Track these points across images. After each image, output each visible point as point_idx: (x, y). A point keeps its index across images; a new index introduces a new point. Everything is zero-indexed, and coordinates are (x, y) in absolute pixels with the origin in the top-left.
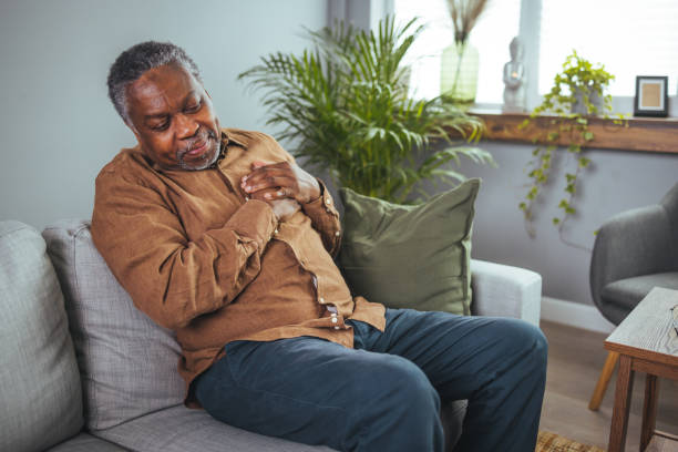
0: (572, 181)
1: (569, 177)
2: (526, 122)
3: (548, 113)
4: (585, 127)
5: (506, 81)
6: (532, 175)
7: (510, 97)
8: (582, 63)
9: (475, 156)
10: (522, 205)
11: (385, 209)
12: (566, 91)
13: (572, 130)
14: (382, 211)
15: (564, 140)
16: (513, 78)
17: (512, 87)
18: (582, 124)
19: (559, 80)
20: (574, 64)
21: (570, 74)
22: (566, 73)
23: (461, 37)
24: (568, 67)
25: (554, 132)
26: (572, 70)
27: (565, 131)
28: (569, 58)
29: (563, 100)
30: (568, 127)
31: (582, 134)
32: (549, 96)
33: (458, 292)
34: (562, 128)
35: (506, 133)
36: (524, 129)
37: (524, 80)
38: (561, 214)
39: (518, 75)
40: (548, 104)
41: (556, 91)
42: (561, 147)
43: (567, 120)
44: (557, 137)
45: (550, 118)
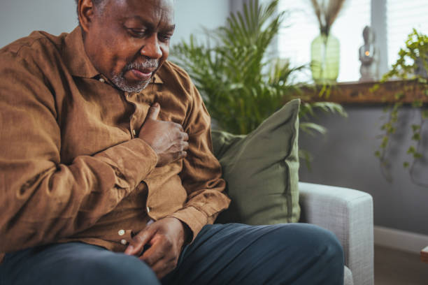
0: (417, 131)
1: (415, 128)
2: (376, 87)
3: (394, 78)
4: (426, 86)
5: (360, 59)
6: (383, 128)
7: (365, 70)
8: (420, 39)
9: (328, 108)
10: (377, 153)
11: (226, 139)
12: (409, 61)
13: (414, 89)
14: (223, 140)
15: (409, 99)
16: (366, 57)
17: (366, 63)
18: (422, 84)
19: (403, 54)
20: (415, 39)
21: (412, 48)
22: (408, 47)
23: (325, 31)
24: (410, 43)
25: (401, 93)
26: (413, 44)
27: (409, 91)
28: (410, 36)
29: (407, 68)
30: (412, 87)
31: (423, 92)
32: (395, 66)
33: (282, 209)
34: (406, 88)
35: (361, 97)
36: (375, 93)
37: (376, 57)
38: (410, 159)
39: (369, 54)
40: (394, 72)
41: (401, 62)
42: (407, 105)
43: (410, 82)
44: (402, 97)
45: (395, 82)
